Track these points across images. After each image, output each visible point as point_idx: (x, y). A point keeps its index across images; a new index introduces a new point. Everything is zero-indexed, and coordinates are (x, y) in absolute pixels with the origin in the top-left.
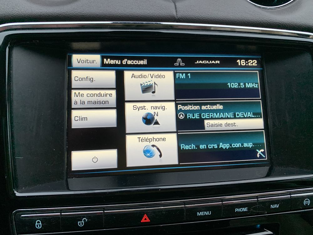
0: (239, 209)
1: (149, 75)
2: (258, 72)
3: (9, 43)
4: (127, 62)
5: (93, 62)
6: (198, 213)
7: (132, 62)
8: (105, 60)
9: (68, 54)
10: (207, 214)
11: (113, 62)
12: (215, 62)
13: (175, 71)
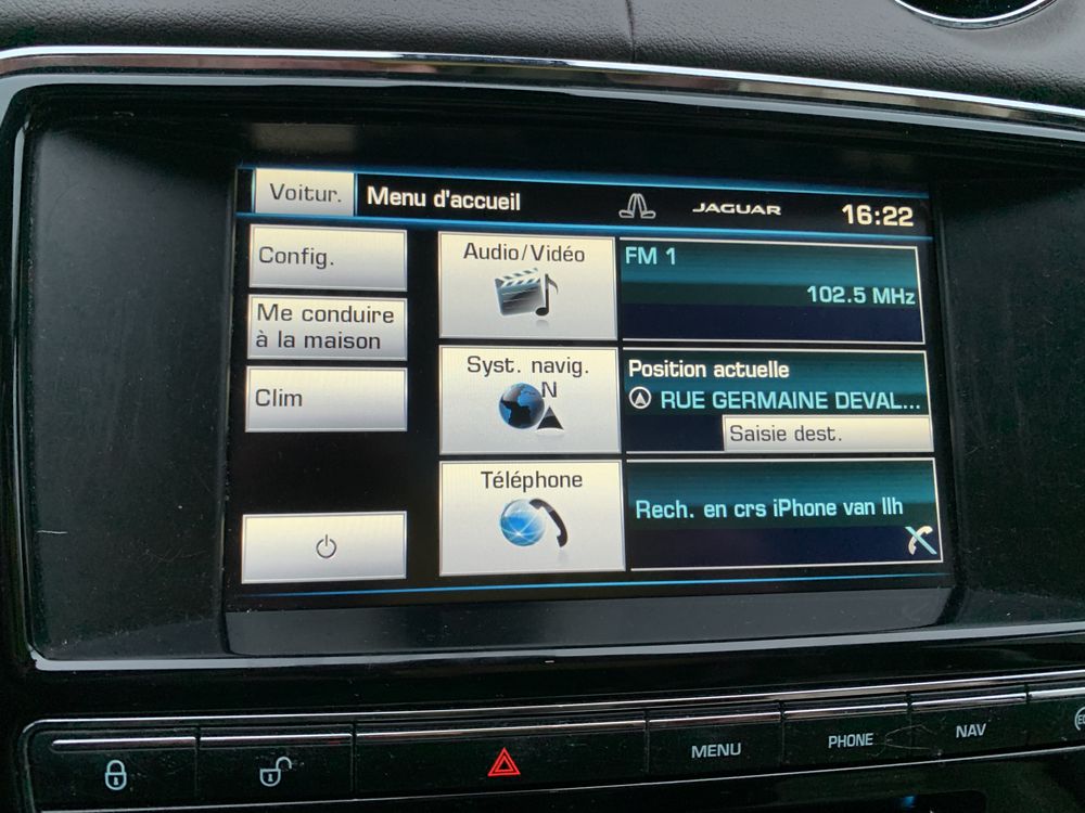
0: (842, 739)
1: (529, 248)
2: (915, 248)
3: (29, 117)
4: (448, 200)
5: (328, 195)
6: (694, 748)
7: (468, 202)
8: (371, 190)
9: (241, 167)
10: (726, 754)
11: (398, 199)
12: (765, 209)
13: (621, 239)
